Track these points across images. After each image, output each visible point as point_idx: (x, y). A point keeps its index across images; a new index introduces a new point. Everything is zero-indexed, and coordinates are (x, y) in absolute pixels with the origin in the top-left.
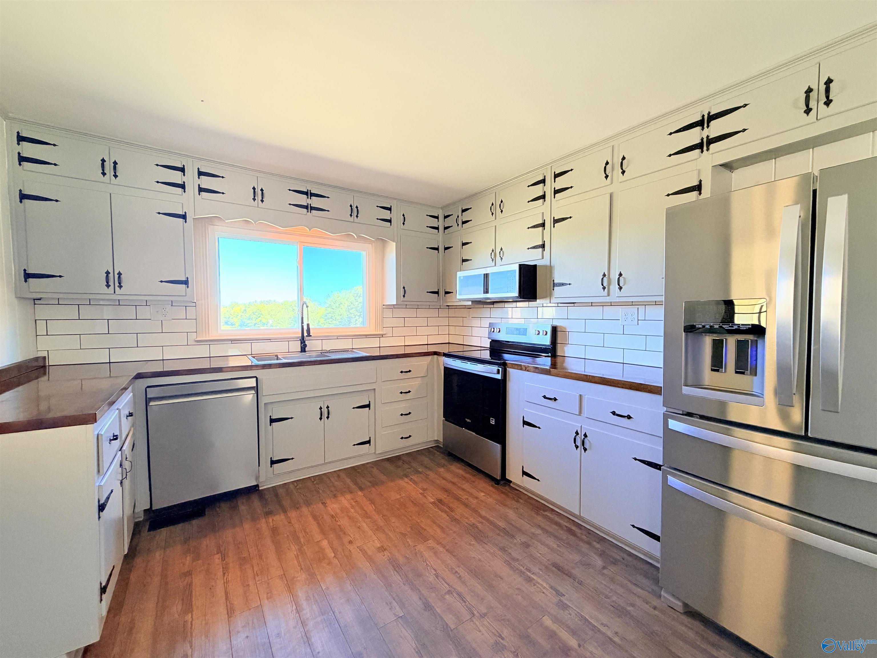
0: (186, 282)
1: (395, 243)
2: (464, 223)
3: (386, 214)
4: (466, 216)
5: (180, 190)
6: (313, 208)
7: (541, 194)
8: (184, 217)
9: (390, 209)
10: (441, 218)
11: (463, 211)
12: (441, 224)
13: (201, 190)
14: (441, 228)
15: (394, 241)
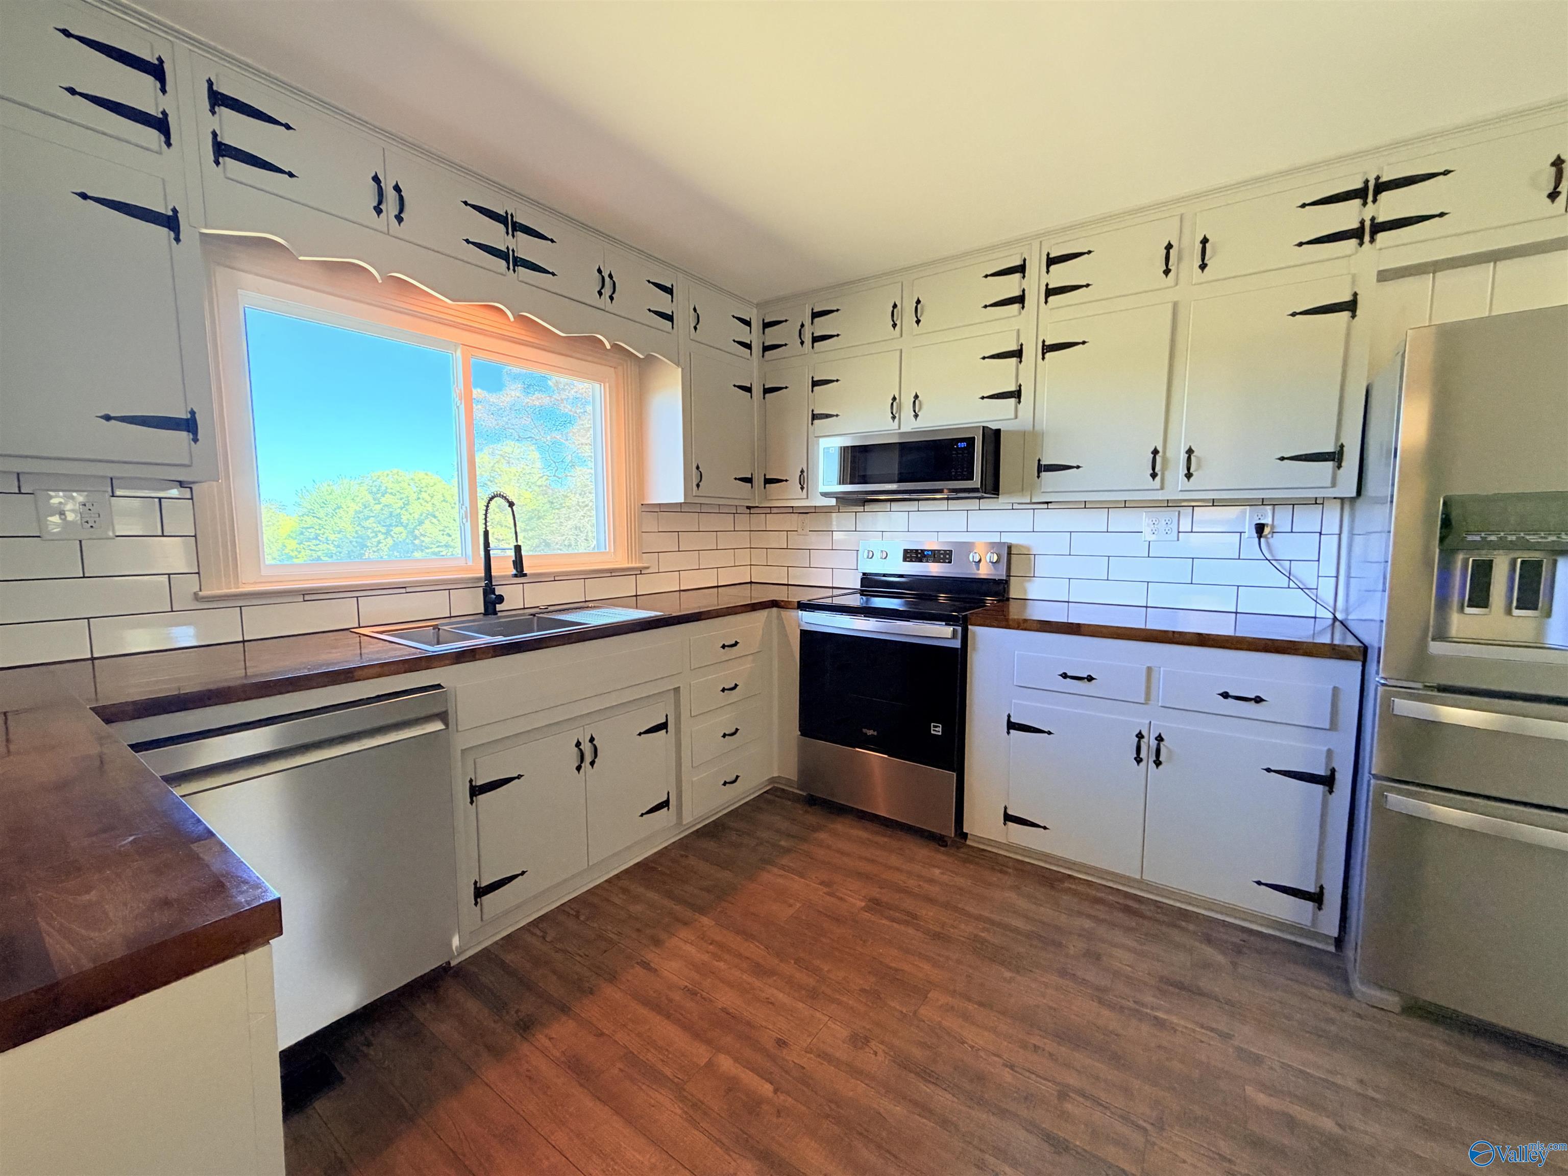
0: (189, 425)
1: (680, 369)
2: (816, 339)
3: (663, 302)
4: (823, 326)
5: (152, 136)
6: (519, 262)
7: (1017, 293)
8: (171, 222)
9: (669, 291)
10: (756, 325)
11: (815, 315)
12: (754, 337)
13: (221, 150)
14: (757, 348)
15: (678, 364)
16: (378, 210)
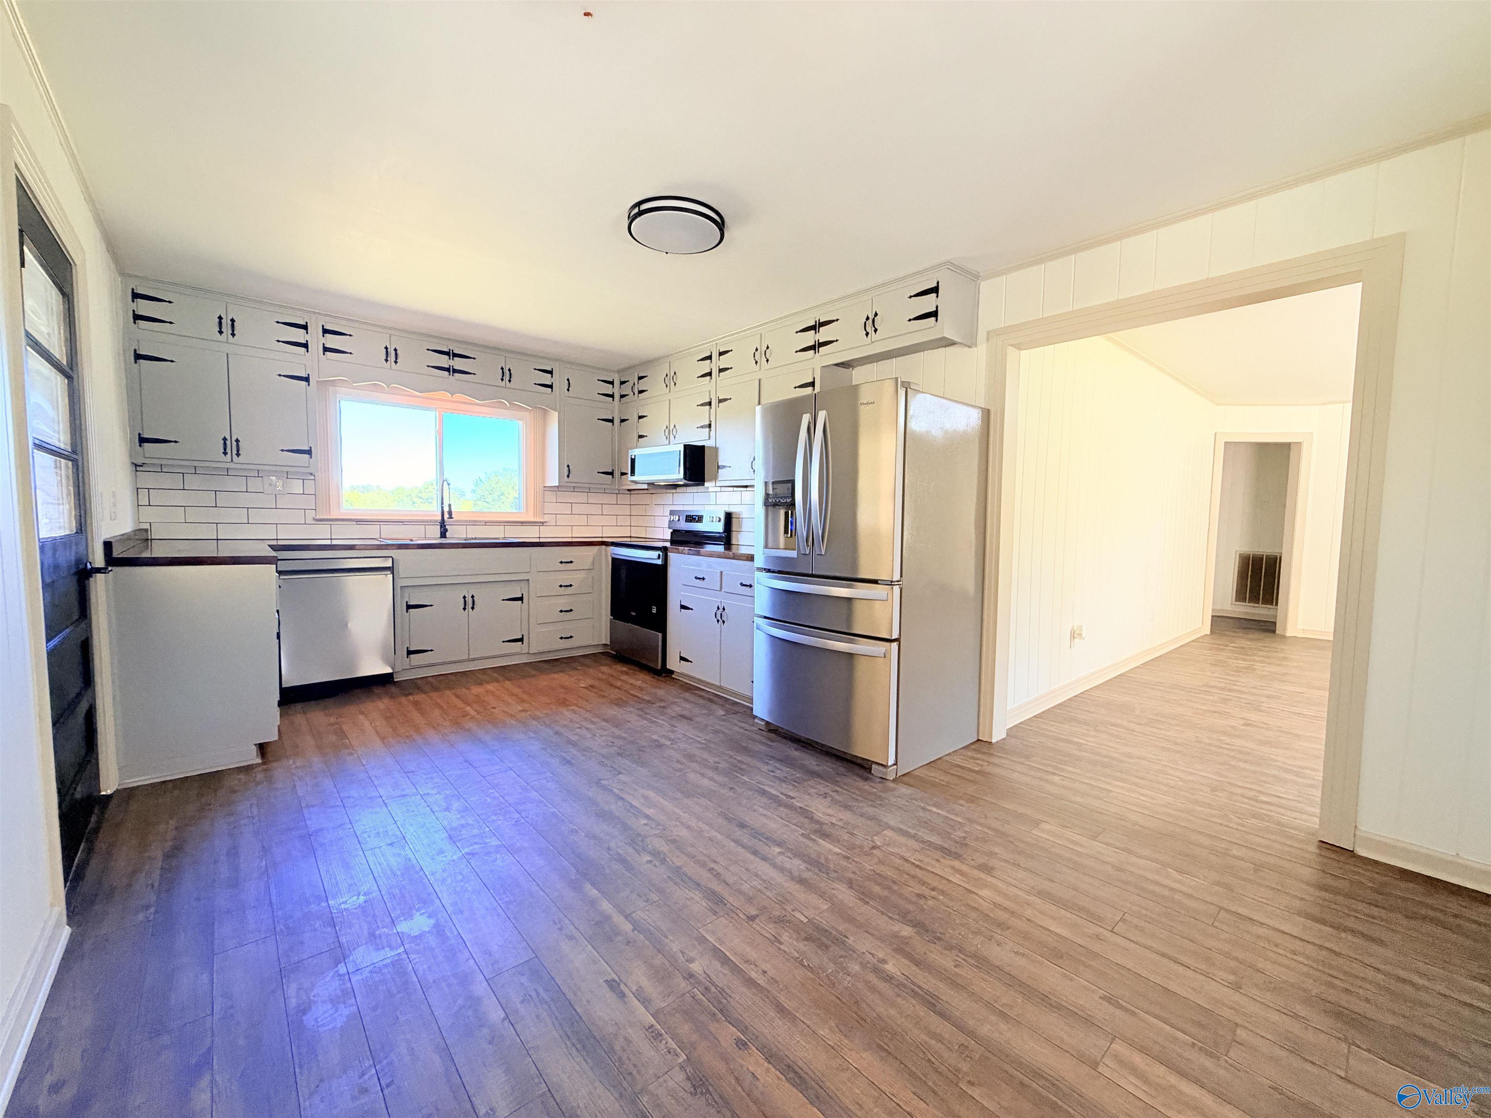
0: (309, 452)
1: (557, 413)
2: (641, 392)
3: (546, 379)
4: (642, 385)
5: (303, 350)
6: (455, 371)
7: (708, 371)
8: (307, 379)
9: (550, 372)
10: (617, 383)
11: (640, 378)
12: (617, 391)
13: (326, 349)
14: (617, 397)
15: (555, 410)
16: (387, 360)
